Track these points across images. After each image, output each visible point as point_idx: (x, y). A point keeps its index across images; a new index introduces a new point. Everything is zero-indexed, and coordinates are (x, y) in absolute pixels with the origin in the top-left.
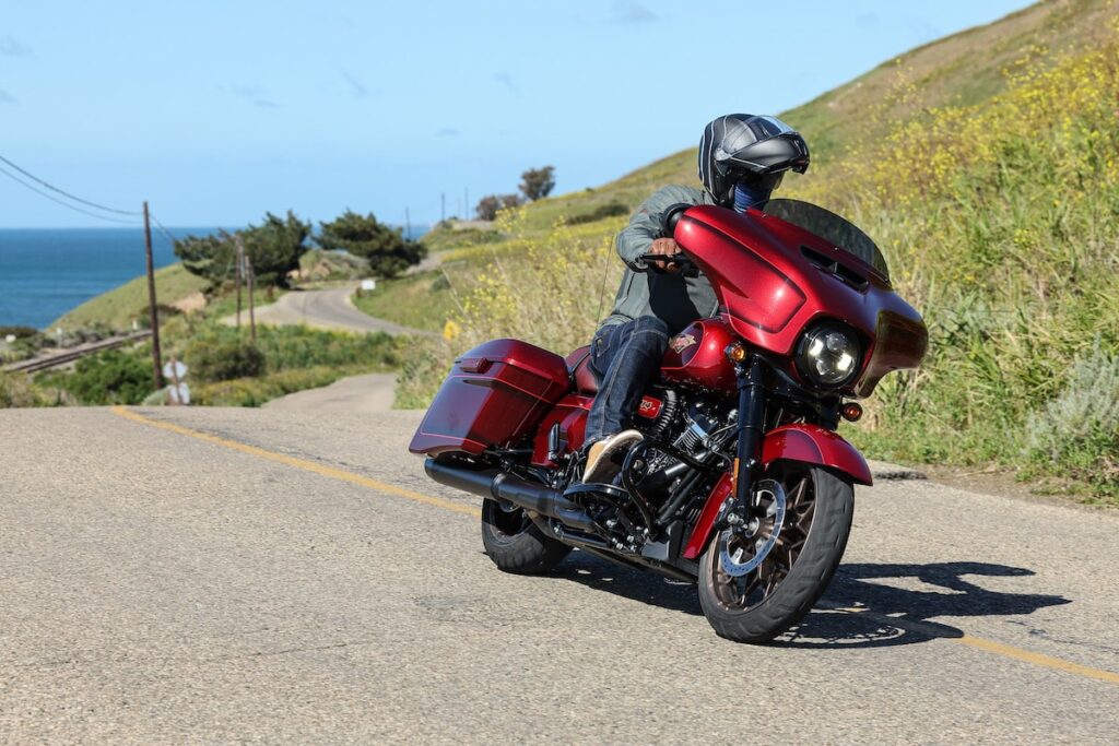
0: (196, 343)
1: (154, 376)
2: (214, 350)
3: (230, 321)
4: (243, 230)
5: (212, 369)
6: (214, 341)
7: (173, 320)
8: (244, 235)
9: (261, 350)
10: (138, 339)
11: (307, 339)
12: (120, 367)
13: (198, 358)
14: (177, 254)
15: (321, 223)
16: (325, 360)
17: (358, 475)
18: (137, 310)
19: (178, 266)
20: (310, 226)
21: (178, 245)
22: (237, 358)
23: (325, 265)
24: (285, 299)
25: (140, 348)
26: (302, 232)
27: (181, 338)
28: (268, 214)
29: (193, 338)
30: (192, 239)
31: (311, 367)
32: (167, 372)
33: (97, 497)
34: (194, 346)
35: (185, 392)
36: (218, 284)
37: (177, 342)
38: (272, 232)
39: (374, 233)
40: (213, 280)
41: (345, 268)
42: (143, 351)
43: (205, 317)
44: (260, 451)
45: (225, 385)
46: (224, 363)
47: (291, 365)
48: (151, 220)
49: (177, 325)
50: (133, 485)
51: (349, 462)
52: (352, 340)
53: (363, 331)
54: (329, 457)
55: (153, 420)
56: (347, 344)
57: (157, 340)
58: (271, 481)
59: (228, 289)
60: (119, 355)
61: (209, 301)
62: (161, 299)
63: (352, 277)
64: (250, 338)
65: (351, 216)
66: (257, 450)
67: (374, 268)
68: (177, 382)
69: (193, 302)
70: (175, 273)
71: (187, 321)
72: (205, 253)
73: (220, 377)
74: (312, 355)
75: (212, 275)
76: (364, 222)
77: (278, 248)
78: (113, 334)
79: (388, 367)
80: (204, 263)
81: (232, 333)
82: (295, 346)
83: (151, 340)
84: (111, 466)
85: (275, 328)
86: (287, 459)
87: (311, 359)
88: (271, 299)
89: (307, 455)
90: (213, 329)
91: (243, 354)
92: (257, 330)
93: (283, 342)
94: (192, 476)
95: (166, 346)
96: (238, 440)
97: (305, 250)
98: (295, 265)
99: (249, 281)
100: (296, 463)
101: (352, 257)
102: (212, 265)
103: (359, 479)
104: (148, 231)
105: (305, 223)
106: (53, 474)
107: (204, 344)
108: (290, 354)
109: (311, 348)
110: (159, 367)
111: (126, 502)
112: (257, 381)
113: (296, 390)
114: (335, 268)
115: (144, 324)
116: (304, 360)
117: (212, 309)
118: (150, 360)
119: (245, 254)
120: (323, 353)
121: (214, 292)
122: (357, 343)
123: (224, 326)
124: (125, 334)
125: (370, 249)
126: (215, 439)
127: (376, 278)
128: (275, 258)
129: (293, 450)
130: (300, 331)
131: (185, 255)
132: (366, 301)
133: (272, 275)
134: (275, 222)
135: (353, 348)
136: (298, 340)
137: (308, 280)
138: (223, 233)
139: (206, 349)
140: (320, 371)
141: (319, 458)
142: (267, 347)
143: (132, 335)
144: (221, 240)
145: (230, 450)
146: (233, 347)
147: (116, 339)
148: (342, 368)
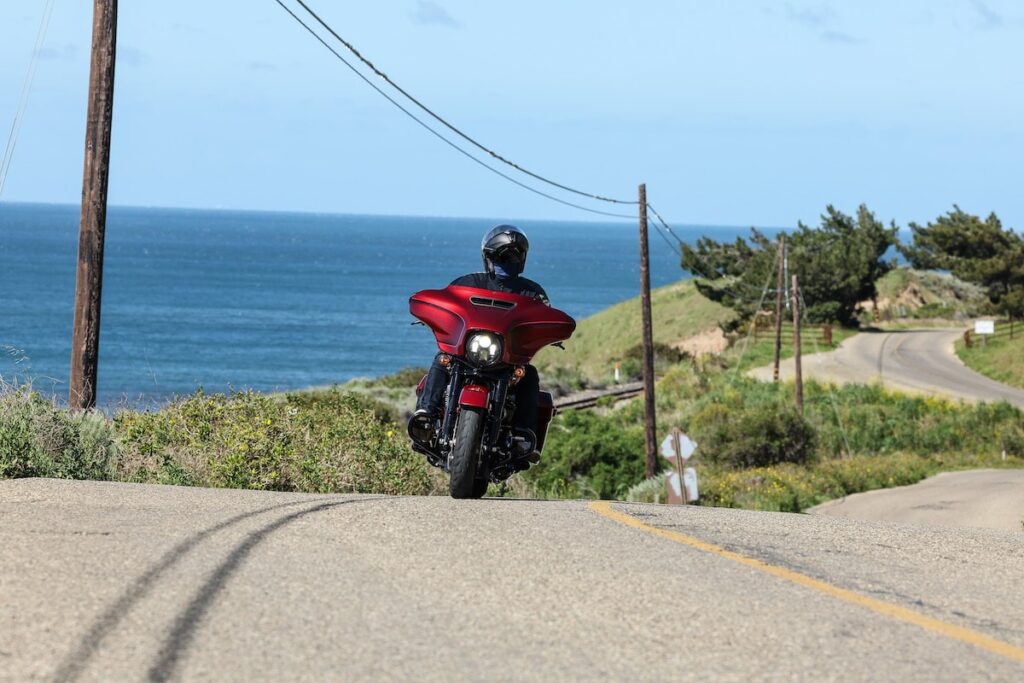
0: (710, 407)
1: (645, 455)
2: (736, 419)
3: (763, 374)
4: (790, 234)
5: (733, 447)
6: (738, 404)
7: (675, 368)
8: (791, 240)
9: (809, 421)
10: (620, 395)
11: (884, 408)
12: (591, 438)
13: (714, 429)
14: (684, 266)
15: (912, 225)
16: (911, 443)
17: (984, 635)
18: (621, 351)
19: (686, 284)
20: (895, 230)
21: (688, 253)
22: (773, 434)
23: (915, 292)
24: (851, 344)
25: (624, 409)
26: (882, 240)
27: (687, 397)
28: (830, 209)
29: (706, 398)
30: (709, 243)
31: (888, 453)
32: (666, 450)
33: (576, 644)
34: (707, 410)
35: (692, 482)
36: (746, 316)
37: (680, 403)
38: (836, 237)
39: (997, 245)
40: (739, 309)
41: (946, 300)
42: (627, 414)
43: (724, 367)
44: (826, 586)
45: (755, 473)
46: (750, 440)
47: (857, 448)
48: (649, 212)
49: (681, 376)
50: (631, 627)
51: (969, 612)
52: (954, 412)
53: (973, 400)
54: (936, 603)
55: (656, 526)
56: (949, 419)
57: (651, 400)
58: (846, 634)
59: (762, 325)
60: (591, 419)
61: (731, 343)
62: (660, 336)
63: (958, 313)
64: (794, 402)
65: (959, 218)
66: (821, 583)
67: (995, 300)
68: (681, 465)
69: (707, 343)
70: (681, 296)
71: (696, 371)
72: (728, 267)
73: (743, 461)
74: (891, 434)
75: (738, 301)
76: (981, 227)
77: (843, 263)
78: (582, 386)
79: (1012, 457)
80: (728, 281)
81: (766, 394)
82: (864, 417)
83: (642, 397)
84: (597, 596)
85: (833, 388)
86: (869, 601)
87: (888, 440)
88: (829, 344)
89: (901, 596)
90: (736, 385)
91: (781, 427)
92: (805, 391)
93: (845, 412)
94: (721, 620)
95: (664, 409)
96: (790, 566)
97: (885, 269)
98: (869, 292)
99: (796, 313)
100: (885, 608)
101: (958, 283)
102: (738, 286)
103: (986, 640)
104: (645, 230)
105: (887, 227)
106: (509, 603)
107: (722, 407)
108: (855, 430)
109: (889, 422)
110: (654, 442)
111: (623, 655)
112: (801, 471)
113: (863, 488)
114: (934, 299)
115: (632, 374)
116: (877, 441)
117: (735, 355)
118: (639, 428)
119: (791, 272)
120: (907, 430)
121: (741, 328)
122: (962, 418)
123: (755, 381)
124: (602, 387)
125: (989, 270)
126: (754, 562)
127: (996, 318)
128: (837, 281)
129: (878, 587)
130: (872, 396)
131: (699, 269)
132: (978, 353)
133: (831, 306)
134: (838, 222)
135: (957, 426)
136: (869, 409)
137: (888, 315)
138: (758, 236)
139: (725, 416)
140: (903, 460)
141: (920, 603)
142: (820, 418)
143: (611, 389)
144: (754, 247)
145: (780, 581)
146: (766, 415)
147: (588, 394)
148: (938, 457)
